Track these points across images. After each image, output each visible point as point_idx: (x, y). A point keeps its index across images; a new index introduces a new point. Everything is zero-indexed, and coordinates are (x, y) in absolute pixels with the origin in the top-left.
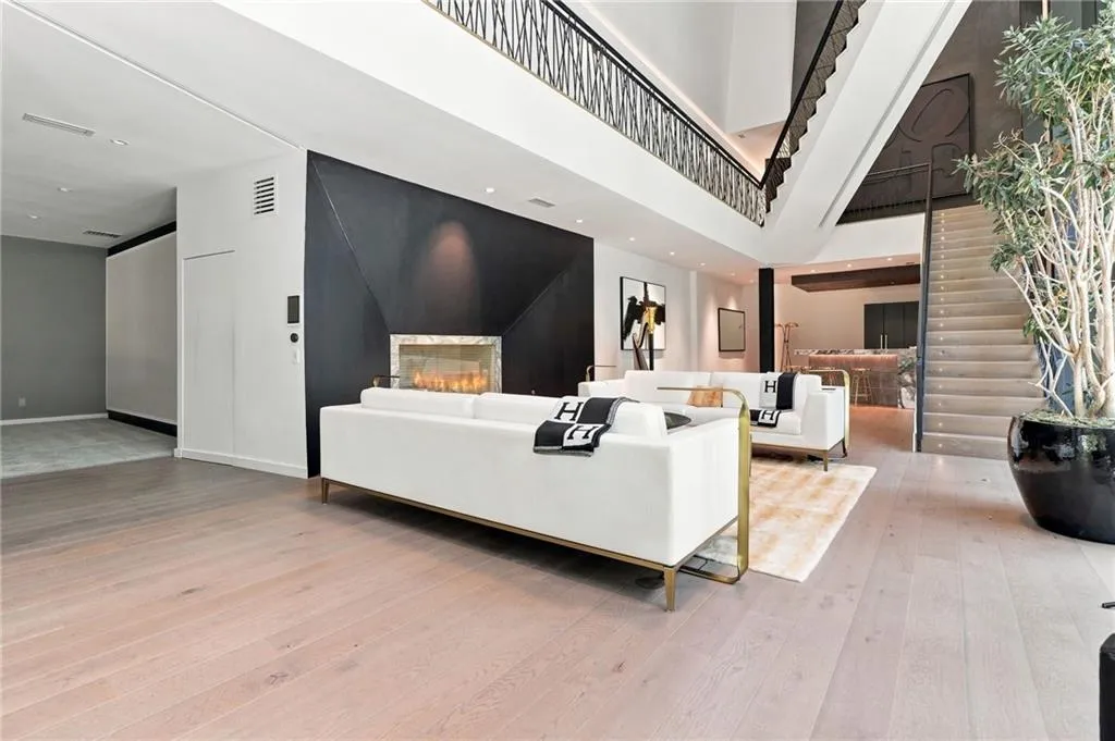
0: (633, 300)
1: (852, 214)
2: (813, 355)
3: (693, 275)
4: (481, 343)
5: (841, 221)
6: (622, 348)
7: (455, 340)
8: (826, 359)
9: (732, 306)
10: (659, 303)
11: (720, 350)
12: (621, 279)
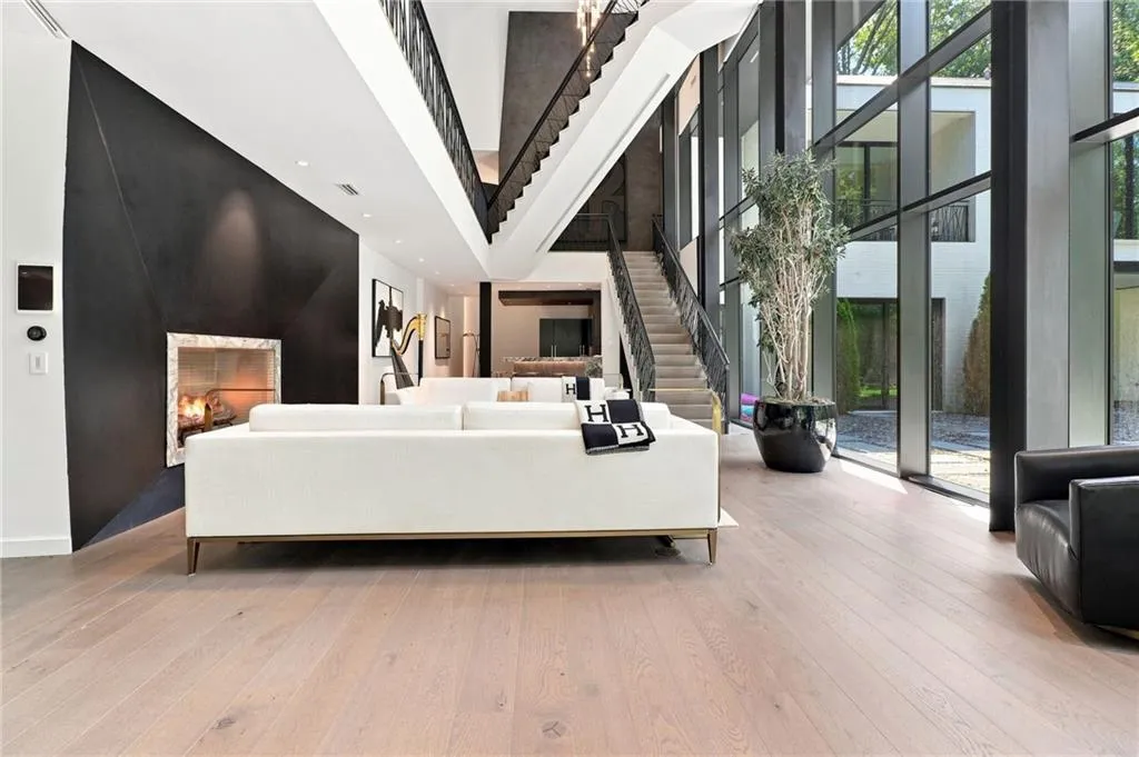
0: (382, 303)
1: (562, 244)
2: (519, 362)
3: (420, 283)
4: (264, 347)
5: (554, 248)
6: (374, 355)
7: (237, 342)
8: (529, 366)
9: (443, 316)
10: (399, 309)
11: (436, 358)
12: (374, 281)
